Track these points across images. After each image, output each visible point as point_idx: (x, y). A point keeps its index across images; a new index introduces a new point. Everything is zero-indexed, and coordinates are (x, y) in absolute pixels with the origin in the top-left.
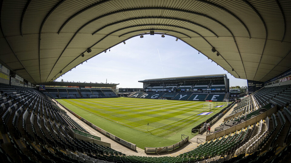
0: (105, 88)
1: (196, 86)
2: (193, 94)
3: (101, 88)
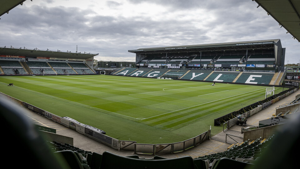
0: (74, 60)
1: (219, 60)
2: (213, 72)
3: (67, 61)
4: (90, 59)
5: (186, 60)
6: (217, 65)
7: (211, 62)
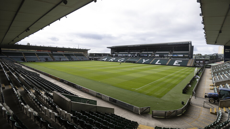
0: (77, 52)
1: (157, 52)
2: (154, 59)
3: (73, 53)
4: (85, 52)
5: (139, 52)
6: (156, 55)
7: (153, 54)
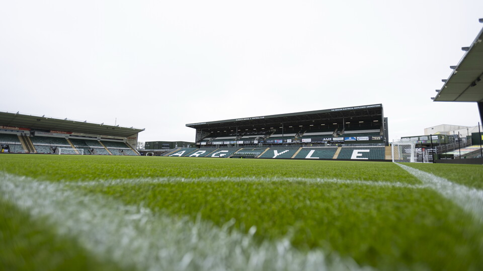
1: (306, 134)
2: (301, 148)
3: (99, 138)
4: (133, 136)
5: (263, 136)
7: (296, 137)
